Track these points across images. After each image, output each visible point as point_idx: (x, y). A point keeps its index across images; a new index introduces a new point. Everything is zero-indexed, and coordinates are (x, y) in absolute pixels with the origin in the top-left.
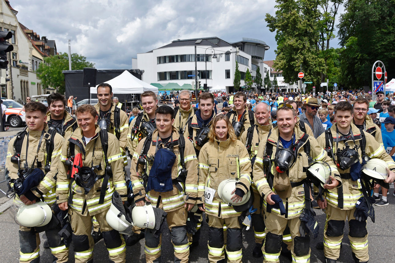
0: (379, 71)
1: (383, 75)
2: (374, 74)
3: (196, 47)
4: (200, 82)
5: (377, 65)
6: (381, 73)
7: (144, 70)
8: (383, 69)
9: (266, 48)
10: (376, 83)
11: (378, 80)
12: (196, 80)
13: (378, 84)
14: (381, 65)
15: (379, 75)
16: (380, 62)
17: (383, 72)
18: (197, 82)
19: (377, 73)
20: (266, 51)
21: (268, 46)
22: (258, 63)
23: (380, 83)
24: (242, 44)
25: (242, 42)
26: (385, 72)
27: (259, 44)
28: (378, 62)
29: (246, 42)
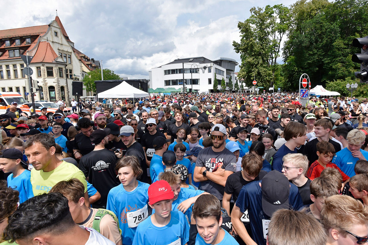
0: (305, 81)
1: (308, 84)
2: (301, 84)
3: (183, 64)
4: (186, 87)
5: (303, 77)
6: (306, 83)
7: (149, 80)
8: (308, 80)
9: (236, 64)
10: (303, 90)
11: (304, 88)
12: (184, 86)
13: (304, 91)
14: (306, 77)
15: (305, 85)
16: (306, 75)
17: (308, 82)
19: (303, 83)
20: (236, 66)
21: (237, 63)
22: (231, 74)
23: (305, 90)
24: (220, 61)
25: (220, 60)
26: (310, 82)
27: (231, 61)
28: (304, 75)
29: (223, 60)
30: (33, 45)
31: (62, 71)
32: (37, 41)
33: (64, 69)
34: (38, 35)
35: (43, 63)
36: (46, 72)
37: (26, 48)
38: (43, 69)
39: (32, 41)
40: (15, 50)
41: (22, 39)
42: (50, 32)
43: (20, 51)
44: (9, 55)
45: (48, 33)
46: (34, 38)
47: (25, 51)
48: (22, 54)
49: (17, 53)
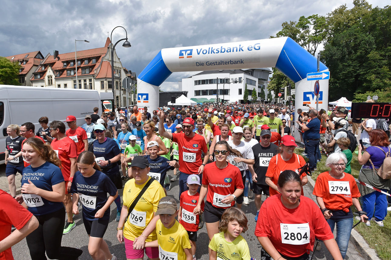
29: (255, 69)
30: (98, 64)
31: (118, 84)
32: (100, 60)
33: (119, 82)
34: (100, 56)
35: (106, 78)
36: (108, 85)
37: (93, 67)
38: (106, 83)
39: (97, 61)
40: (86, 69)
41: (89, 59)
42: (109, 53)
43: (89, 69)
44: (82, 73)
45: (107, 54)
46: (98, 58)
47: (93, 69)
48: (91, 71)
49: (87, 71)
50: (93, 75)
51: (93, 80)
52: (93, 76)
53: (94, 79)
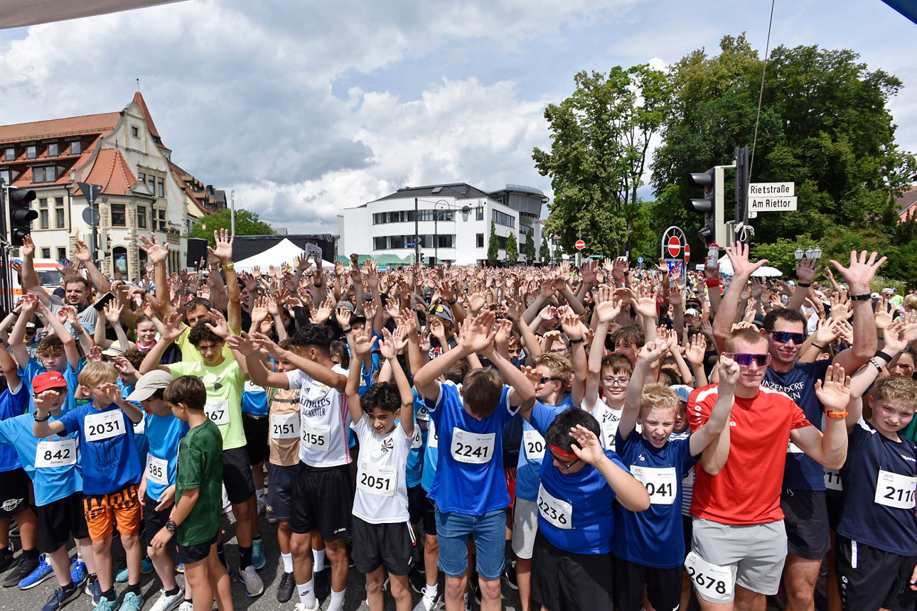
0: (675, 242)
1: (682, 251)
2: (666, 249)
3: (416, 199)
4: (423, 254)
5: (670, 233)
6: (678, 247)
7: (338, 236)
8: (682, 239)
9: (544, 200)
10: (670, 263)
11: (672, 258)
13: (673, 265)
14: (678, 234)
15: (674, 251)
16: (676, 229)
17: (682, 244)
18: (417, 254)
19: (670, 246)
20: (543, 206)
21: (546, 197)
22: (531, 223)
23: (676, 262)
24: (505, 193)
26: (686, 244)
27: (533, 194)
28: (673, 229)
29: (512, 191)
30: (86, 157)
31: (144, 213)
32: (93, 146)
33: (149, 210)
34: (100, 134)
35: (104, 196)
36: (110, 215)
37: (69, 163)
38: (104, 208)
39: (84, 149)
40: (47, 168)
41: (63, 143)
42: (123, 127)
43: (56, 170)
44: (34, 179)
45: (118, 130)
46: (87, 140)
47: (68, 168)
48: (62, 176)
49: (50, 173)
50: (65, 185)
51: (66, 199)
52: (66, 187)
53: (69, 196)
